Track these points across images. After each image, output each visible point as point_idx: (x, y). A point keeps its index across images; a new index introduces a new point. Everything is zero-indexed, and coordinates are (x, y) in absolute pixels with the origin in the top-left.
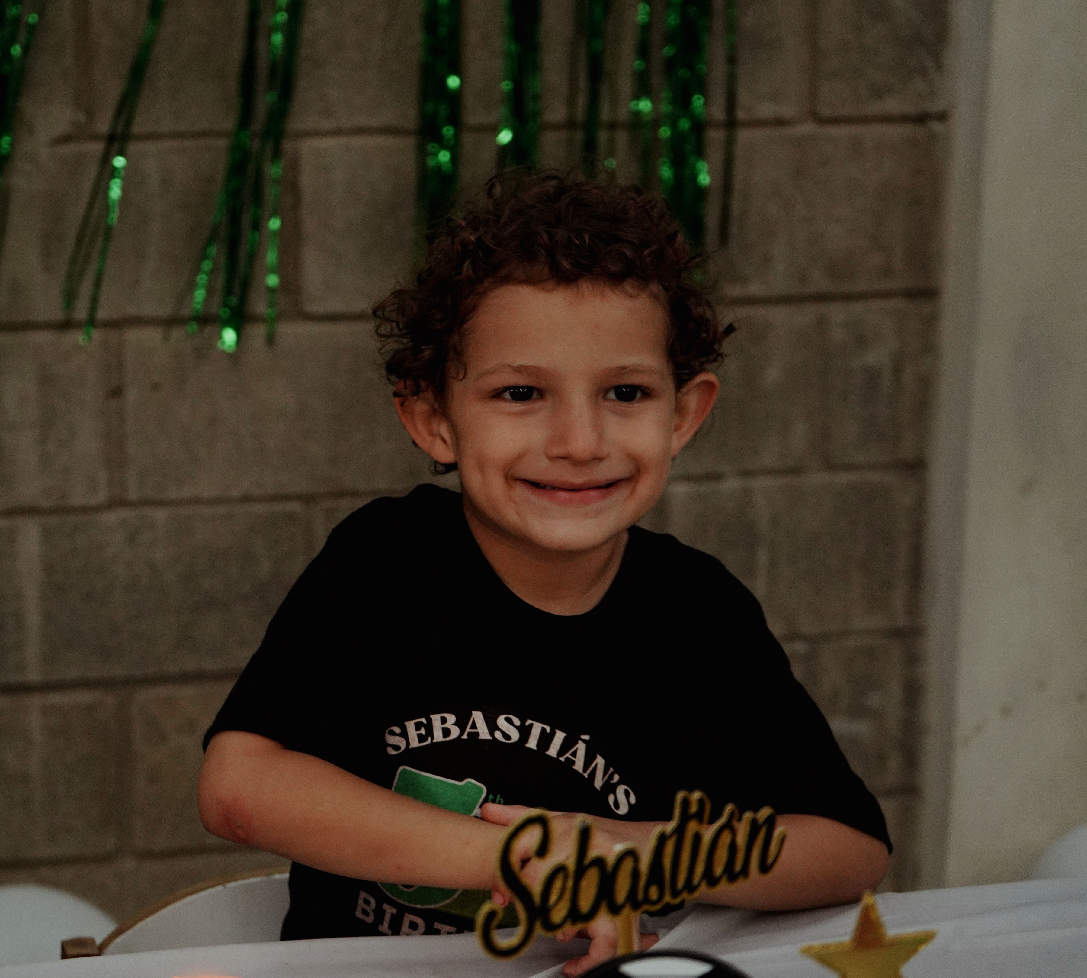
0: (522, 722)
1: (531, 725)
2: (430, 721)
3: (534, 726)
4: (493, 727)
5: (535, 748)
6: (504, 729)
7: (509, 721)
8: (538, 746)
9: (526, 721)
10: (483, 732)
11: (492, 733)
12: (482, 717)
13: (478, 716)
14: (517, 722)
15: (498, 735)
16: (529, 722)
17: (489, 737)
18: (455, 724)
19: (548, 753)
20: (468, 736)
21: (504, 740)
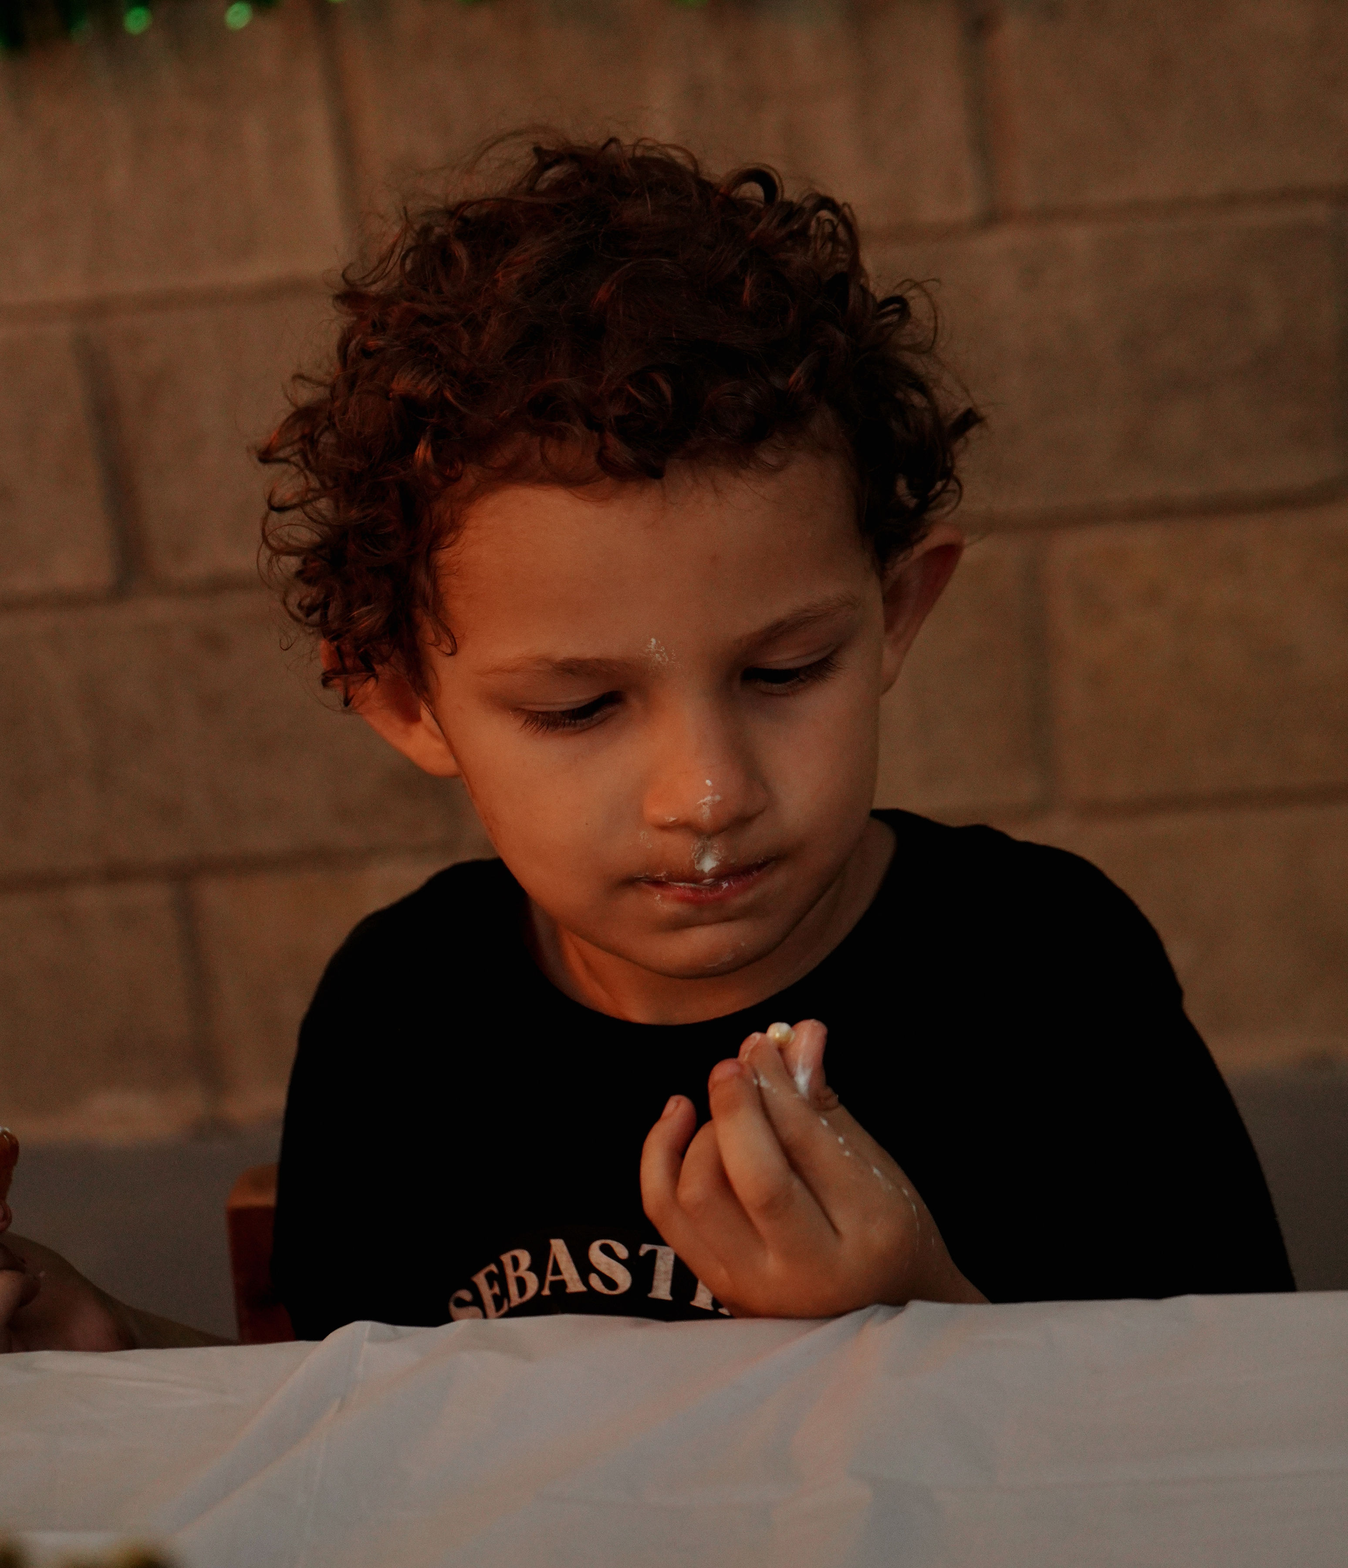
0: (633, 1249)
1: (653, 1254)
2: (501, 1266)
3: (659, 1254)
4: (585, 1268)
5: (670, 1298)
6: (602, 1268)
7: (607, 1251)
8: (673, 1292)
9: (638, 1248)
10: (572, 1279)
11: (585, 1281)
12: (565, 1249)
13: (559, 1248)
14: (622, 1251)
15: (595, 1282)
16: (645, 1248)
17: (581, 1288)
18: (530, 1269)
19: (693, 1303)
20: (551, 1289)
21: (606, 1291)
